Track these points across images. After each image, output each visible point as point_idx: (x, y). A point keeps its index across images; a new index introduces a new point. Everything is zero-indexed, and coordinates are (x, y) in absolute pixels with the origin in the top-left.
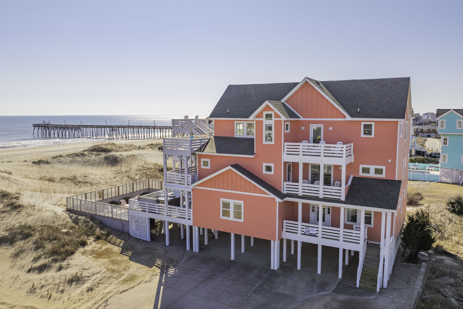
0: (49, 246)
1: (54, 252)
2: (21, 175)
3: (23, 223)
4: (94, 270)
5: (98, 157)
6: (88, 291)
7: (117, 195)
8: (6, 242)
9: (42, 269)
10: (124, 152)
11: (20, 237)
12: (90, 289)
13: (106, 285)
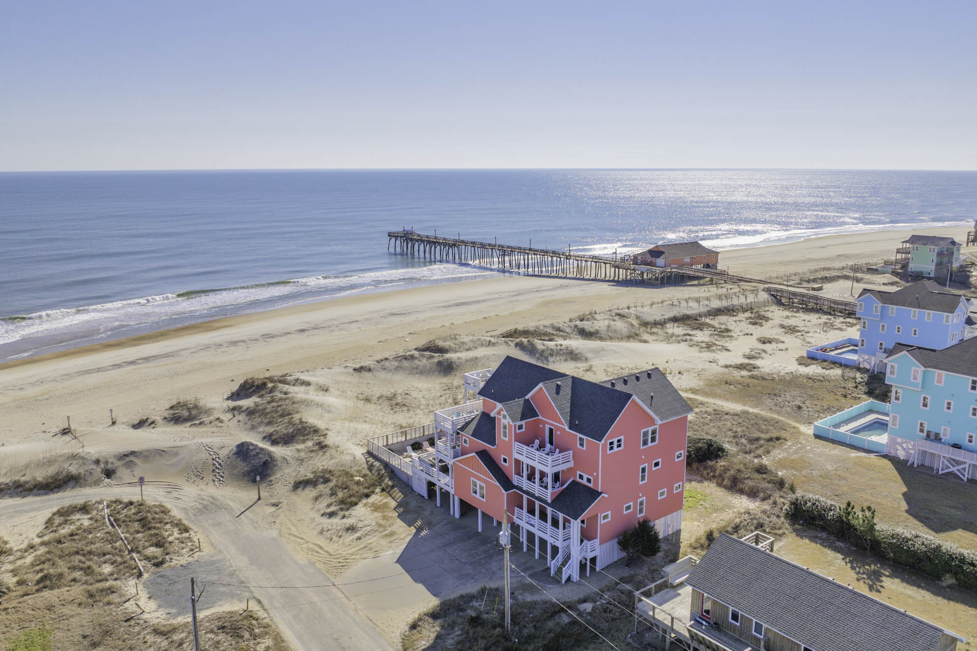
0: (340, 495)
1: (342, 502)
2: (338, 390)
3: (326, 468)
4: (367, 522)
5: (429, 361)
6: (357, 539)
7: (422, 435)
8: (311, 484)
9: (331, 515)
10: (466, 352)
11: (321, 480)
12: (359, 538)
13: (371, 537)
